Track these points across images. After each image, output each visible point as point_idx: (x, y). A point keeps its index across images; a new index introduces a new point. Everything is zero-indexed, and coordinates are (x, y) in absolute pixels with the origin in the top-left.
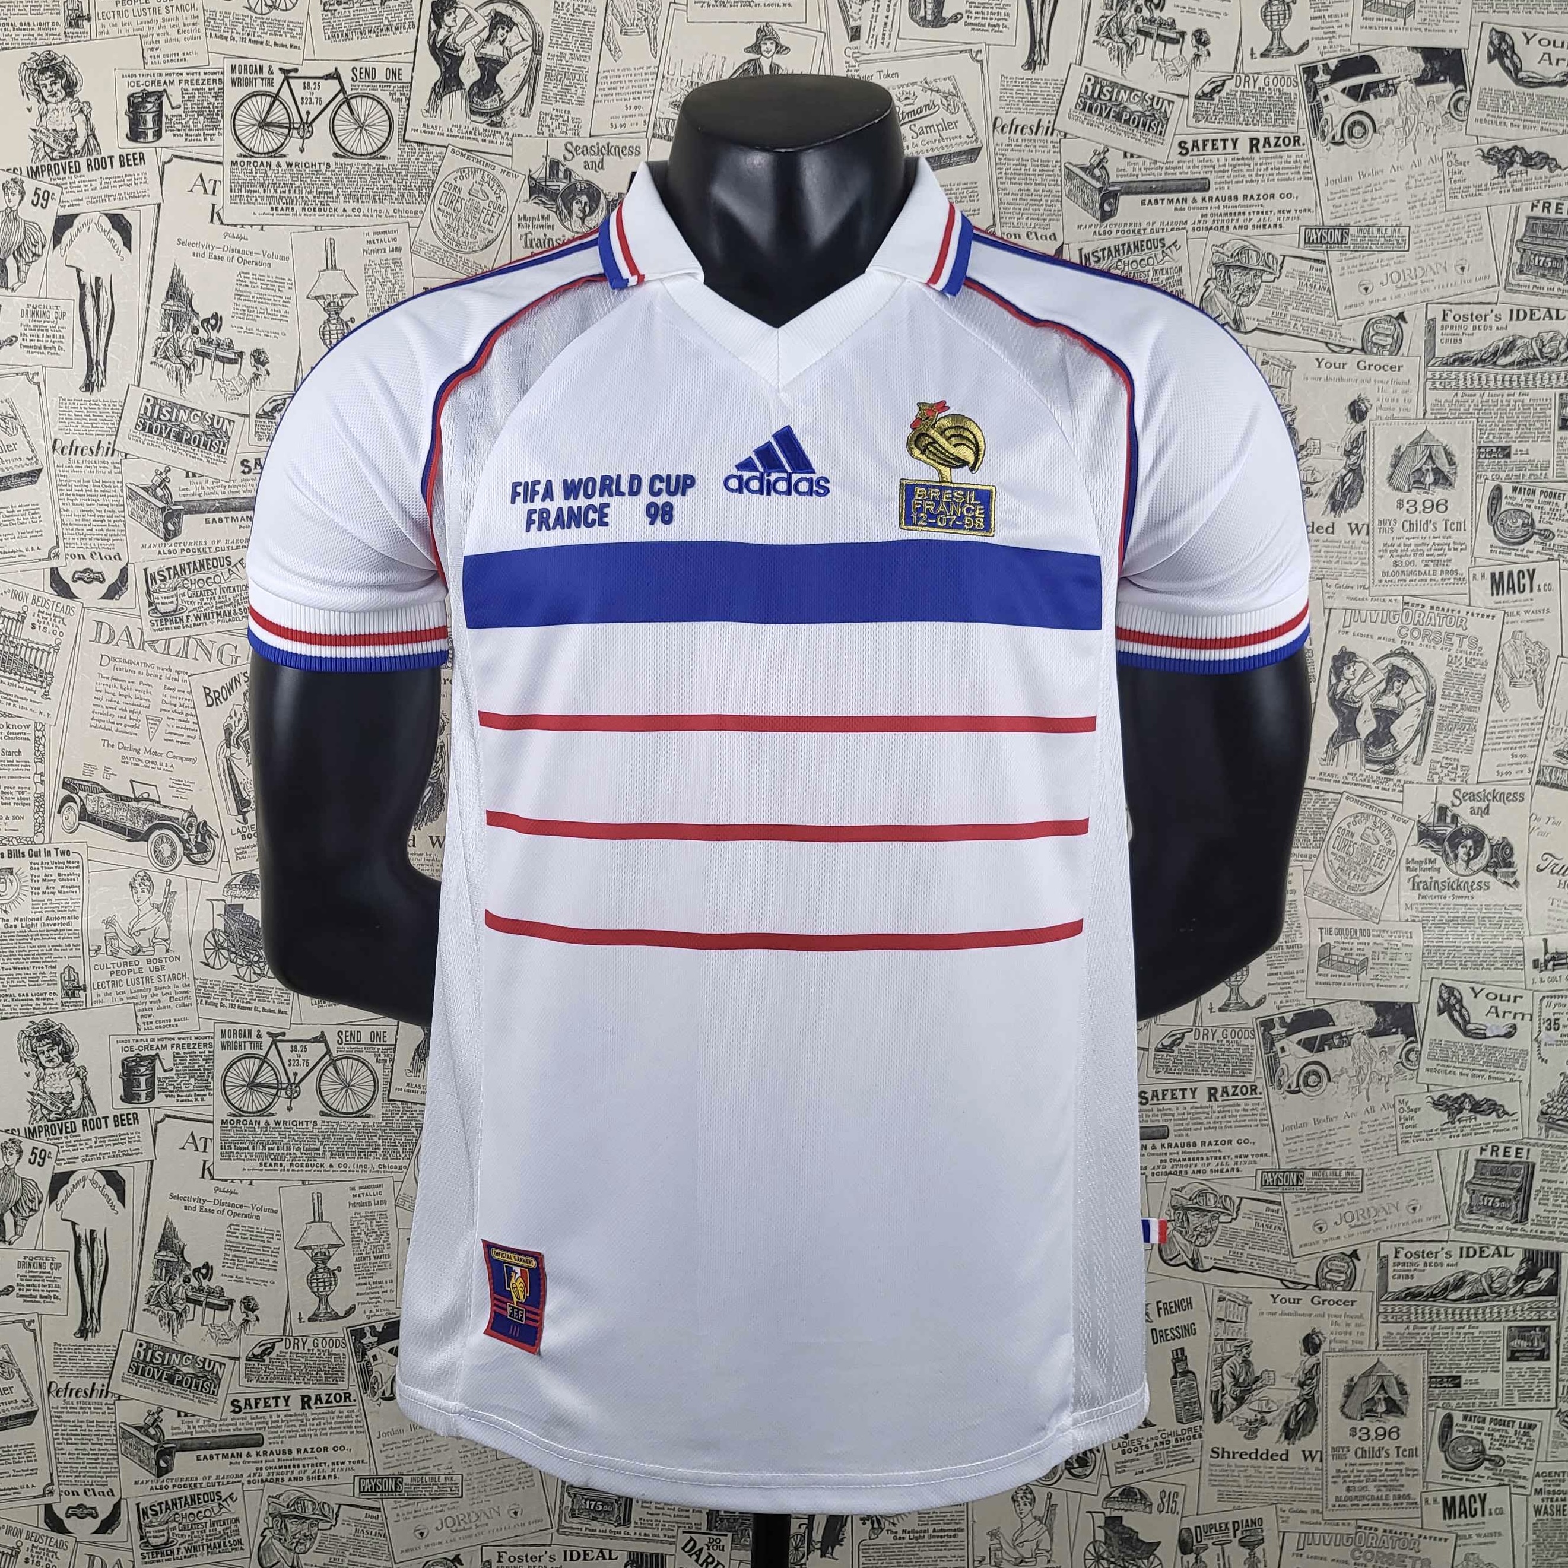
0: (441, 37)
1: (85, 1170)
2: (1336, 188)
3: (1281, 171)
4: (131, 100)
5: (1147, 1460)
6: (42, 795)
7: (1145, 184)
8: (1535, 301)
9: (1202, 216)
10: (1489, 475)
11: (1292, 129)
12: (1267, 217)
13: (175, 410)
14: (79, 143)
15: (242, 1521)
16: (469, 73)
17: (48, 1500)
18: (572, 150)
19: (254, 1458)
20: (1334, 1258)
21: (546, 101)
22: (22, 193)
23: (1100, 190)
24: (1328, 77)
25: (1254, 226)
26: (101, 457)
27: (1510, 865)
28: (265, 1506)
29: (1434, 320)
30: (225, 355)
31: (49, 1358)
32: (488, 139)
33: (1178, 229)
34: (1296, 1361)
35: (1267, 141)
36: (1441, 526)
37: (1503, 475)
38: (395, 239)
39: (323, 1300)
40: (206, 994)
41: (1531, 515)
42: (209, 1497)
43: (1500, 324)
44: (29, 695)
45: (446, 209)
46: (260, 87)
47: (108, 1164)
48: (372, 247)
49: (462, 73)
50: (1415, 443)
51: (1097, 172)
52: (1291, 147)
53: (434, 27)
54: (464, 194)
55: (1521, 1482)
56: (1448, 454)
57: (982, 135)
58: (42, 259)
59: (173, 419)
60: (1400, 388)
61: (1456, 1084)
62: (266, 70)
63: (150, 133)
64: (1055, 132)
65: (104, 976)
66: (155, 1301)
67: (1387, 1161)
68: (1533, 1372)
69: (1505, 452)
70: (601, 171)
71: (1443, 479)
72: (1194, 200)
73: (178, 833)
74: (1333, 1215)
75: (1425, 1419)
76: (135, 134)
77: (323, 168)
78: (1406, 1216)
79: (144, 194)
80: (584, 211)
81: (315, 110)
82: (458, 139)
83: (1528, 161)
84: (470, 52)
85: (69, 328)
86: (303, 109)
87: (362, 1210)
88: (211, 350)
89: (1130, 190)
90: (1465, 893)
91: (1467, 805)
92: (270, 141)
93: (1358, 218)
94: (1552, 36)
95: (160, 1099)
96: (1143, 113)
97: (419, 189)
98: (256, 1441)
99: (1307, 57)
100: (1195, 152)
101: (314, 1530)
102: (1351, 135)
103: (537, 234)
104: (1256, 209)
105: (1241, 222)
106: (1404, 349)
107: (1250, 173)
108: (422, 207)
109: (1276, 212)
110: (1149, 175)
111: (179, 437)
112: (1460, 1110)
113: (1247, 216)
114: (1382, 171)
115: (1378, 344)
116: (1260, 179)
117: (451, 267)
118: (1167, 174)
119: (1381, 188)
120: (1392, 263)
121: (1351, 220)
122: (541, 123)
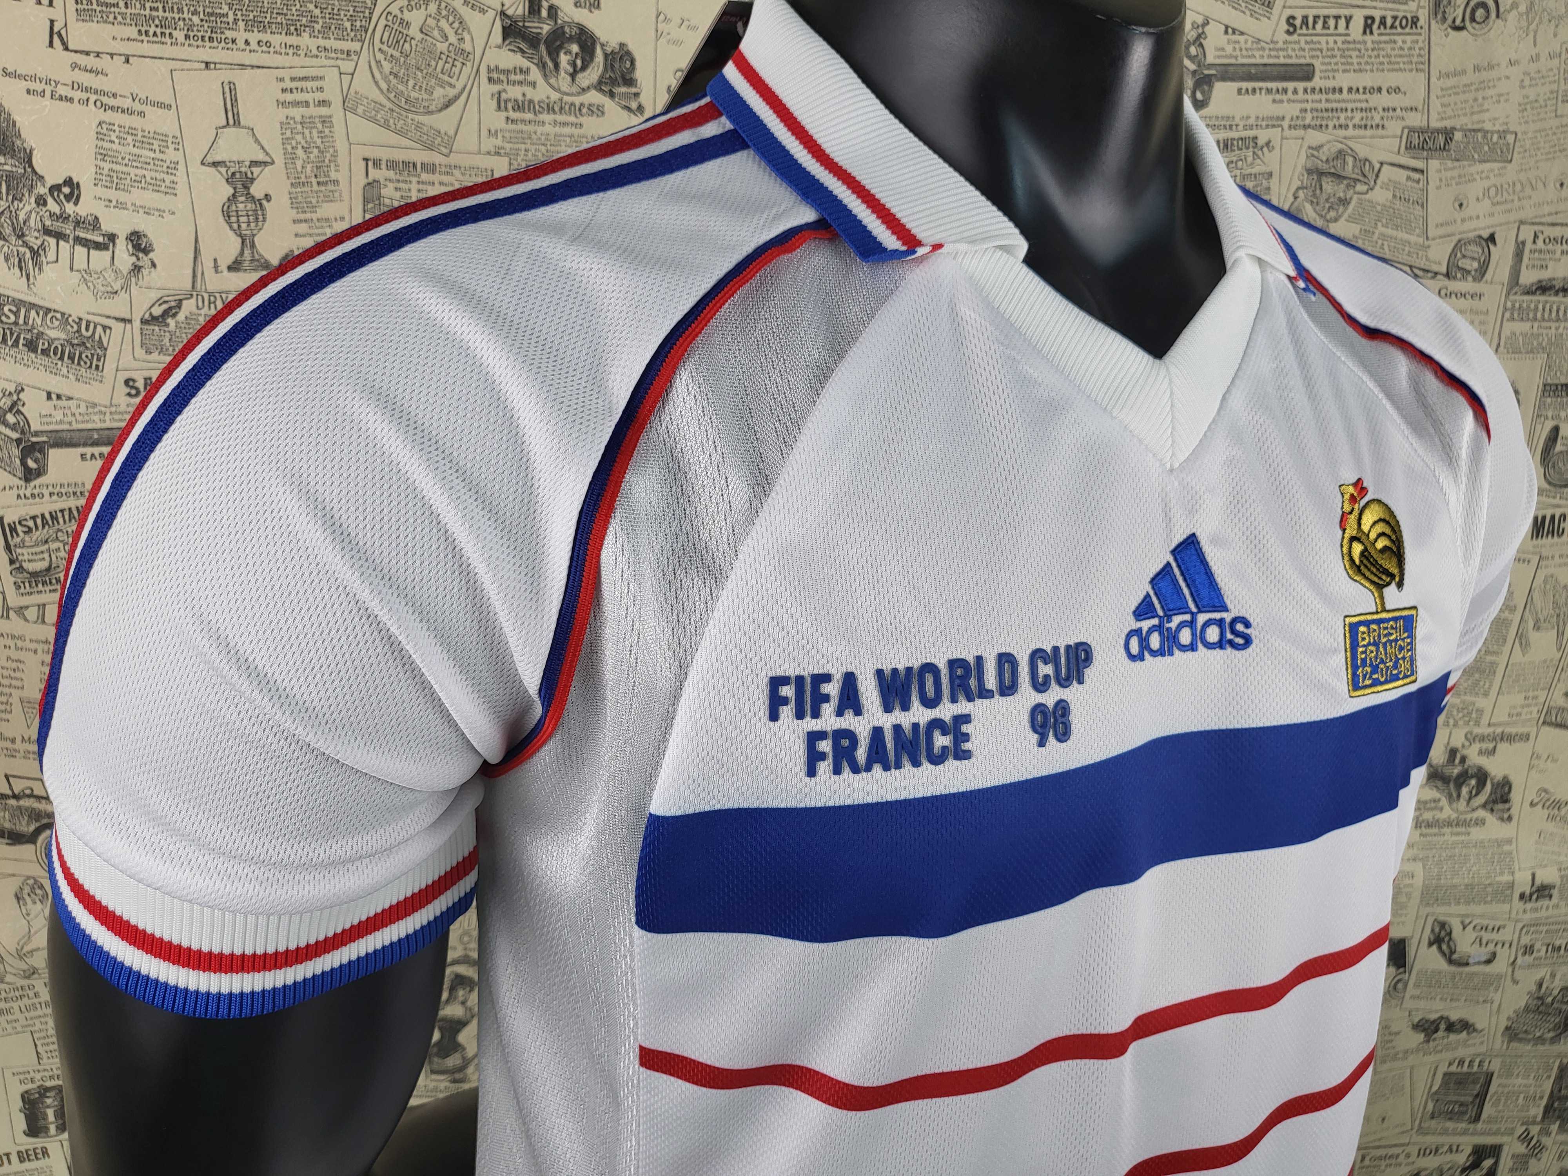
2: (1451, 82)
3: (1393, 59)
7: (1245, 69)
9: (1301, 111)
10: (1550, 414)
11: (1411, 7)
12: (1370, 115)
13: (22, 312)
23: (1195, 73)
25: (1354, 126)
27: (1507, 801)
30: (89, 237)
33: (1273, 126)
35: (1383, 21)
37: (1563, 414)
38: (321, 89)
45: (390, 51)
48: (289, 97)
52: (1408, 30)
54: (414, 31)
59: (21, 321)
61: (1435, 1009)
70: (596, 12)
72: (1295, 91)
80: (574, 65)
89: (1228, 73)
90: (1463, 829)
91: (1477, 746)
93: (1465, 120)
97: (352, 19)
100: (1304, 31)
102: (1473, 19)
103: (514, 92)
104: (1359, 105)
105: (1342, 121)
106: (1488, 276)
107: (1359, 60)
108: (356, 46)
109: (1380, 110)
110: (1249, 57)
111: (31, 346)
112: (1436, 1030)
113: (1349, 114)
114: (1498, 65)
115: (1463, 269)
116: (1368, 67)
117: (400, 133)
118: (1269, 56)
119: (1494, 86)
120: (1492, 175)
121: (1457, 123)
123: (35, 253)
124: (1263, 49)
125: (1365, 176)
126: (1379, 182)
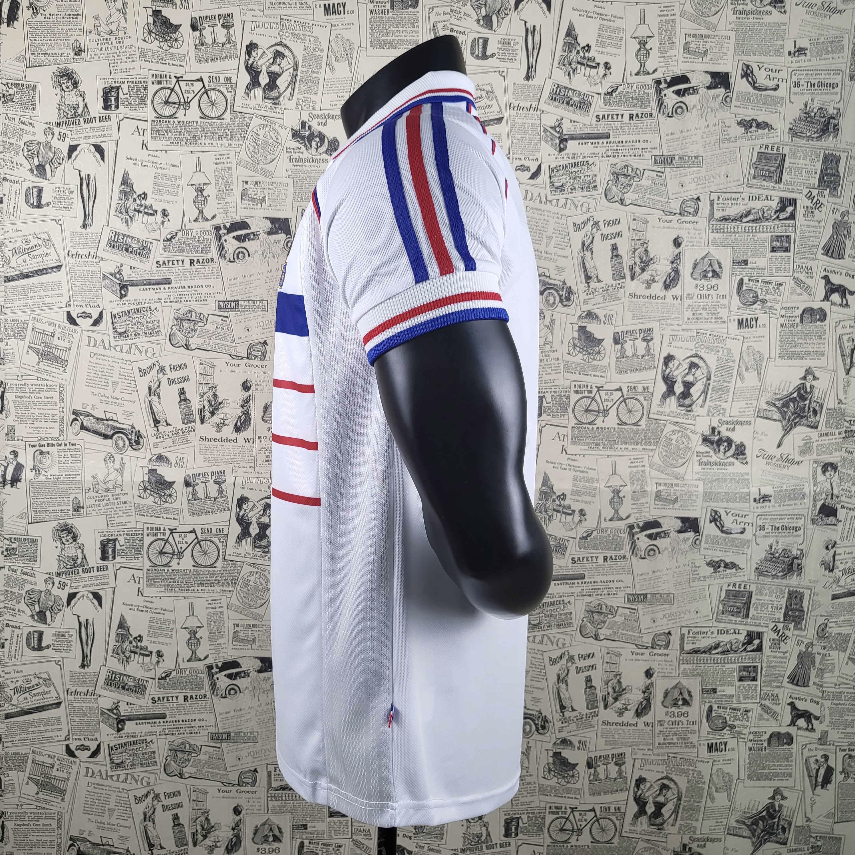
0: (250, 62)
1: (84, 592)
2: (670, 137)
3: (644, 129)
4: (104, 92)
5: (573, 726)
6: (63, 417)
7: (580, 135)
8: (760, 192)
9: (606, 150)
10: (738, 273)
11: (648, 110)
12: (636, 151)
13: (125, 238)
14: (80, 111)
15: (157, 752)
16: (264, 79)
17: (67, 742)
18: (312, 117)
19: (162, 724)
20: (660, 635)
21: (300, 93)
22: (53, 134)
24: (666, 85)
25: (630, 155)
26: (90, 259)
27: (744, 454)
28: (167, 746)
29: (713, 200)
31: (67, 678)
32: (272, 111)
33: (595, 156)
34: (642, 681)
35: (637, 115)
36: (715, 297)
37: (744, 273)
38: (228, 158)
39: (194, 652)
40: (140, 510)
41: (756, 292)
42: (141, 742)
43: (744, 202)
44: (57, 371)
45: (253, 144)
46: (165, 85)
47: (94, 589)
48: (218, 161)
49: (260, 79)
50: (704, 258)
51: (558, 129)
52: (648, 118)
53: (247, 57)
54: (261, 137)
55: (743, 736)
56: (719, 263)
57: (504, 111)
58: (63, 166)
59: (124, 242)
60: (697, 232)
61: (717, 555)
62: (168, 77)
63: (113, 106)
64: (538, 110)
65: (92, 502)
66: (116, 652)
67: (684, 591)
68: (750, 687)
69: (746, 262)
71: (716, 275)
72: (603, 143)
73: (126, 435)
74: (660, 615)
75: (700, 708)
76: (106, 106)
77: (195, 123)
78: (693, 615)
79: (110, 135)
81: (191, 96)
82: (259, 111)
83: (759, 126)
84: (264, 69)
85: (75, 198)
86: (186, 96)
87: (212, 611)
89: (573, 137)
90: (723, 467)
91: (725, 426)
92: (170, 110)
93: (679, 152)
94: (771, 67)
95: (118, 559)
96: (580, 102)
97: (240, 134)
98: (163, 716)
99: (657, 75)
100: (604, 120)
101: (190, 757)
102: (676, 113)
103: (295, 156)
104: (631, 147)
105: (625, 153)
106: (699, 214)
107: (629, 130)
108: (241, 143)
109: (641, 149)
110: (582, 131)
111: (127, 250)
112: (719, 567)
113: (627, 151)
114: (691, 130)
115: (687, 211)
116: (633, 133)
117: (255, 171)
118: (590, 130)
119: (690, 138)
120: (694, 173)
121: (675, 153)
122: (298, 104)
124: (587, 128)
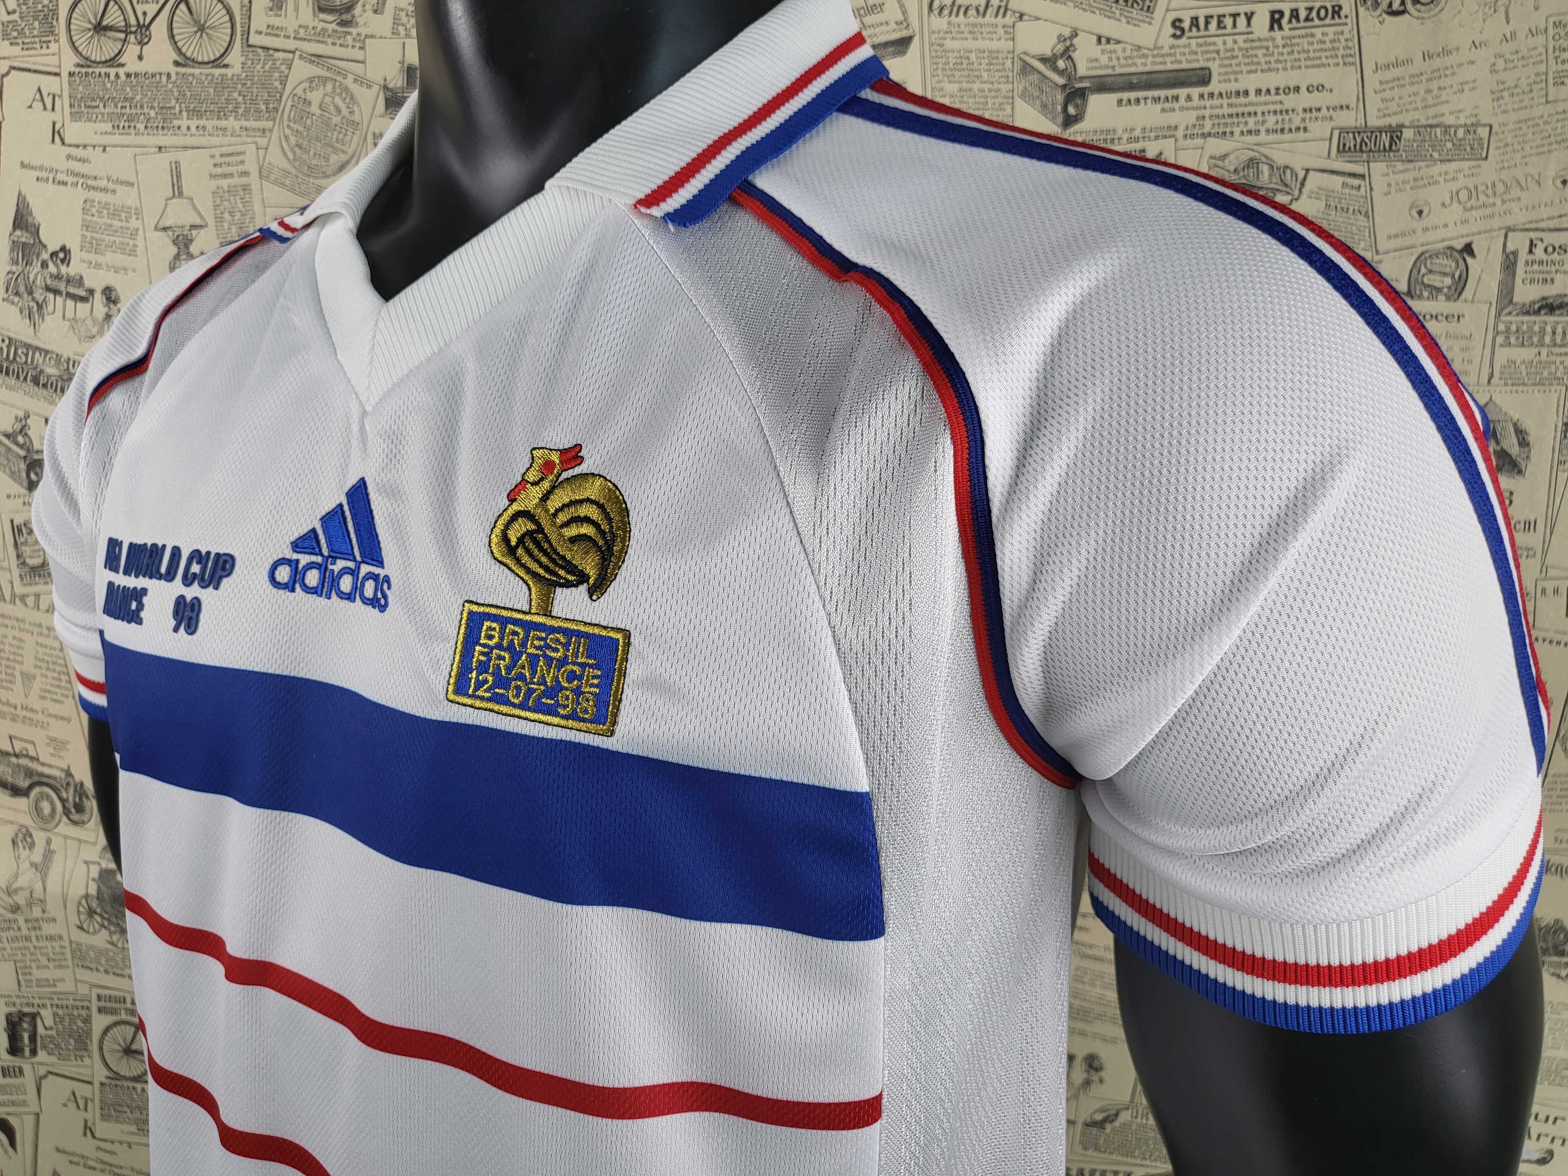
2: (1389, 74)
3: (1312, 55)
7: (1124, 79)
9: (1198, 118)
12: (1287, 117)
13: (30, 353)
23: (1064, 87)
25: (1268, 131)
29: (1515, 253)
30: (76, 292)
32: (338, 42)
33: (1165, 137)
35: (1295, 14)
38: (242, 162)
40: (82, 957)
45: (295, 126)
48: (219, 170)
51: (1061, 64)
52: (1328, 21)
54: (315, 109)
56: (1519, 431)
57: (915, 20)
59: (29, 361)
60: (1457, 346)
64: (1009, 13)
71: (1509, 464)
72: (1189, 98)
73: (57, 792)
77: (164, 78)
81: (152, 10)
82: (305, 43)
88: (62, 286)
89: (1103, 86)
92: (106, 47)
93: (1417, 115)
95: (42, 1055)
97: (266, 103)
100: (1194, 32)
104: (1272, 108)
105: (1251, 125)
106: (1468, 293)
107: (1267, 59)
108: (270, 124)
109: (1301, 111)
110: (1129, 66)
111: (36, 381)
113: (1260, 117)
114: (1457, 49)
115: (1429, 286)
116: (1280, 66)
117: (303, 195)
118: (1154, 63)
119: (1453, 74)
120: (1460, 176)
121: (1405, 119)
122: (396, 21)
123: (40, 307)
124: (1145, 56)
125: (1286, 185)
126: (1306, 191)
